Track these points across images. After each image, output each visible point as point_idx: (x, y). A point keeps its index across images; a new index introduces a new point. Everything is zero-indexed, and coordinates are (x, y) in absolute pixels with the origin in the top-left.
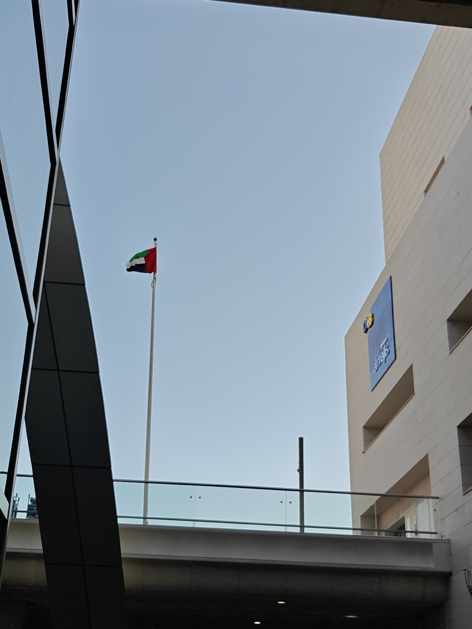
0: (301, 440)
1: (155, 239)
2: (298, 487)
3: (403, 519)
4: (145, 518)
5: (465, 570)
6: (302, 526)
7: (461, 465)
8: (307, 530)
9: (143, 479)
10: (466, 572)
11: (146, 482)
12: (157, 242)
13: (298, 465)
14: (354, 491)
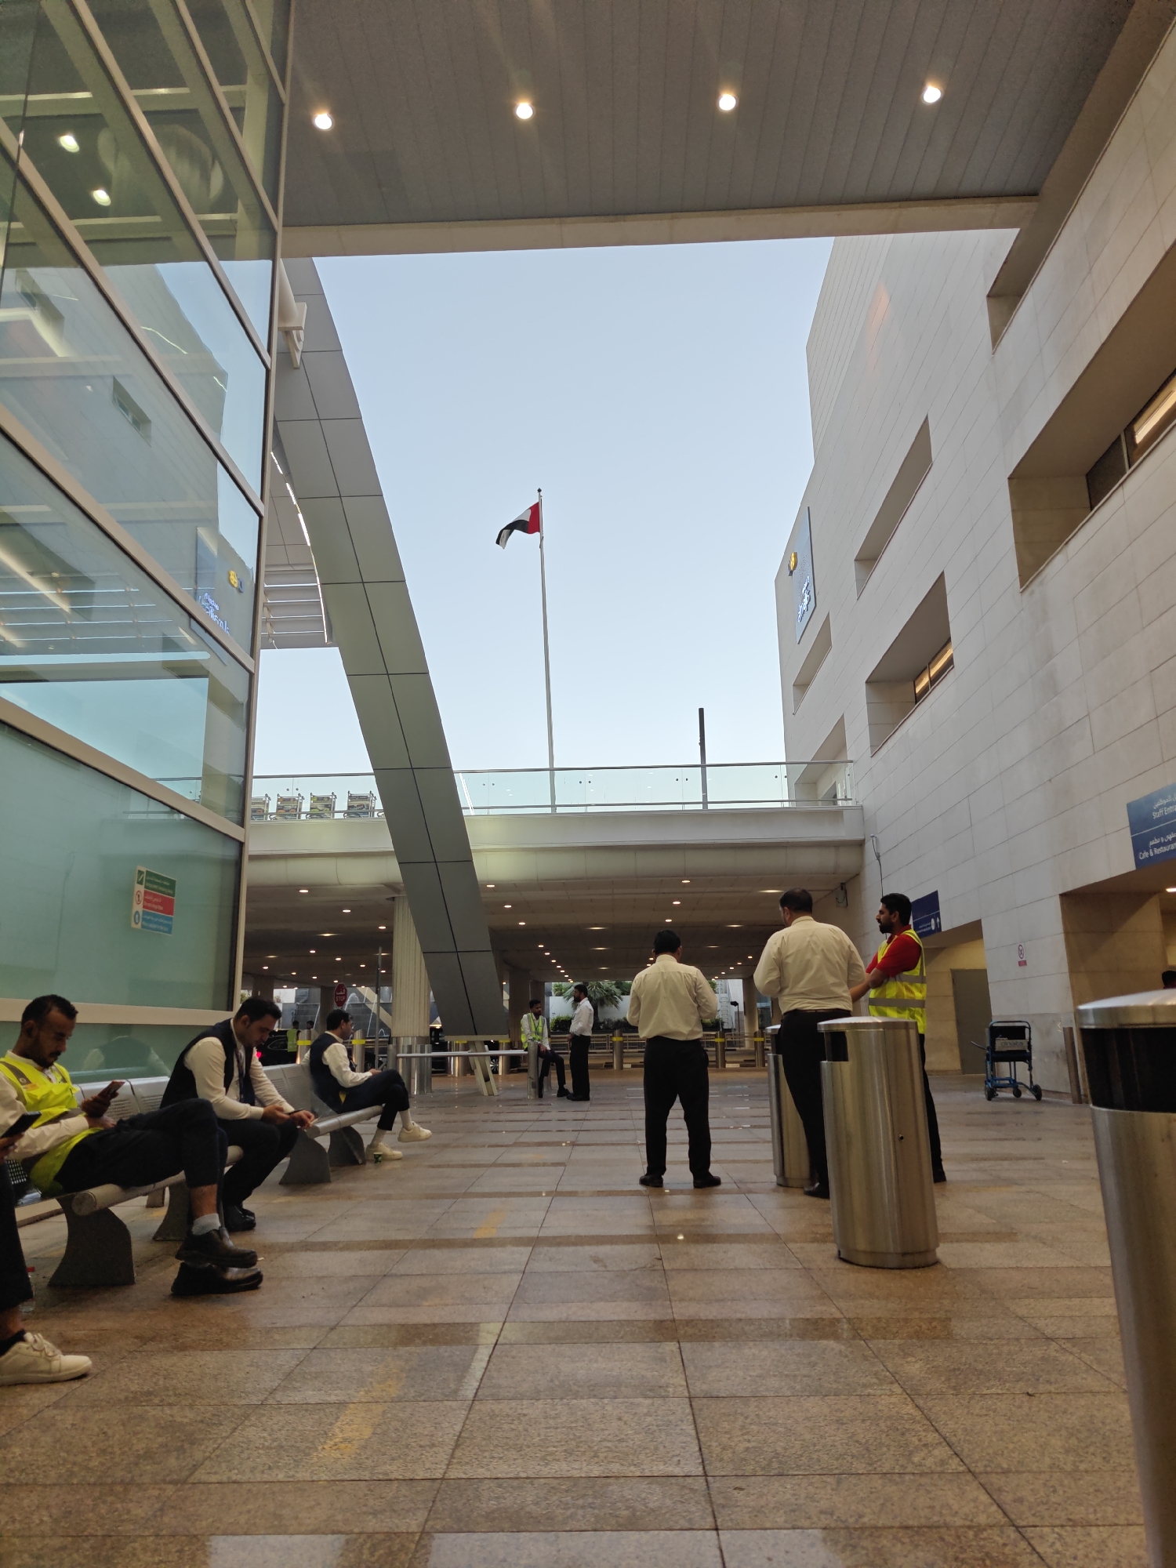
0: (701, 711)
1: (539, 491)
2: (699, 762)
3: (834, 786)
4: (553, 806)
5: (873, 837)
6: (705, 802)
7: (869, 724)
8: (710, 807)
9: (548, 767)
10: (874, 839)
11: (552, 770)
12: (541, 493)
13: (699, 738)
14: (789, 761)
